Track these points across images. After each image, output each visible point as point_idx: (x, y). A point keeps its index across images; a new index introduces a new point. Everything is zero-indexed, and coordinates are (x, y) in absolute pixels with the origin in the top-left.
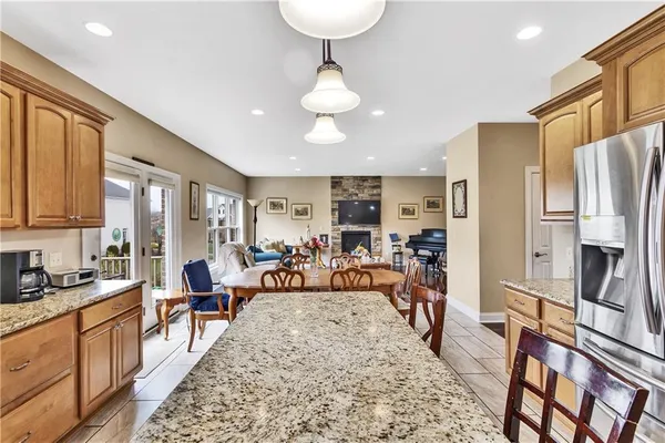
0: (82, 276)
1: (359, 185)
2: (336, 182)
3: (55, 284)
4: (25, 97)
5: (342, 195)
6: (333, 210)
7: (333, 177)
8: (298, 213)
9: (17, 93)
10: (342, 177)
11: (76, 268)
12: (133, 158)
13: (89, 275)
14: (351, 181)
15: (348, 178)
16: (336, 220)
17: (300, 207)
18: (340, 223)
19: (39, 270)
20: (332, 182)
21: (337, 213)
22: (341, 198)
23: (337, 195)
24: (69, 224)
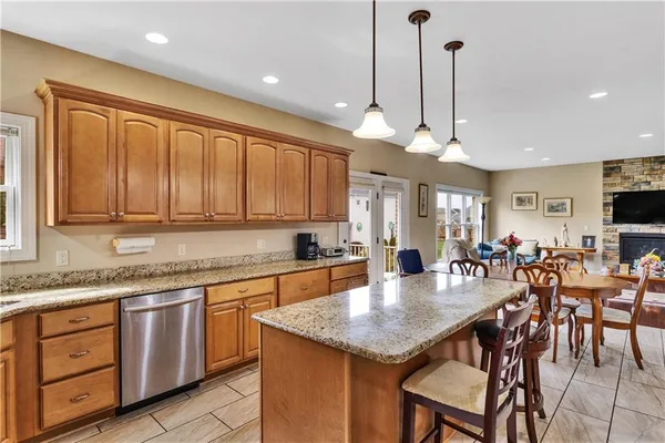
0: (336, 251)
1: (653, 169)
2: (611, 168)
3: (323, 254)
4: (310, 152)
5: (621, 184)
6: (605, 205)
7: (606, 163)
8: (552, 209)
9: (306, 151)
10: (622, 161)
11: (334, 246)
12: (372, 173)
13: (340, 250)
14: (639, 164)
15: (632, 162)
16: (610, 218)
17: (555, 202)
18: (615, 221)
19: (315, 244)
20: (605, 169)
21: (611, 208)
22: (619, 189)
23: (614, 185)
24: (330, 220)
